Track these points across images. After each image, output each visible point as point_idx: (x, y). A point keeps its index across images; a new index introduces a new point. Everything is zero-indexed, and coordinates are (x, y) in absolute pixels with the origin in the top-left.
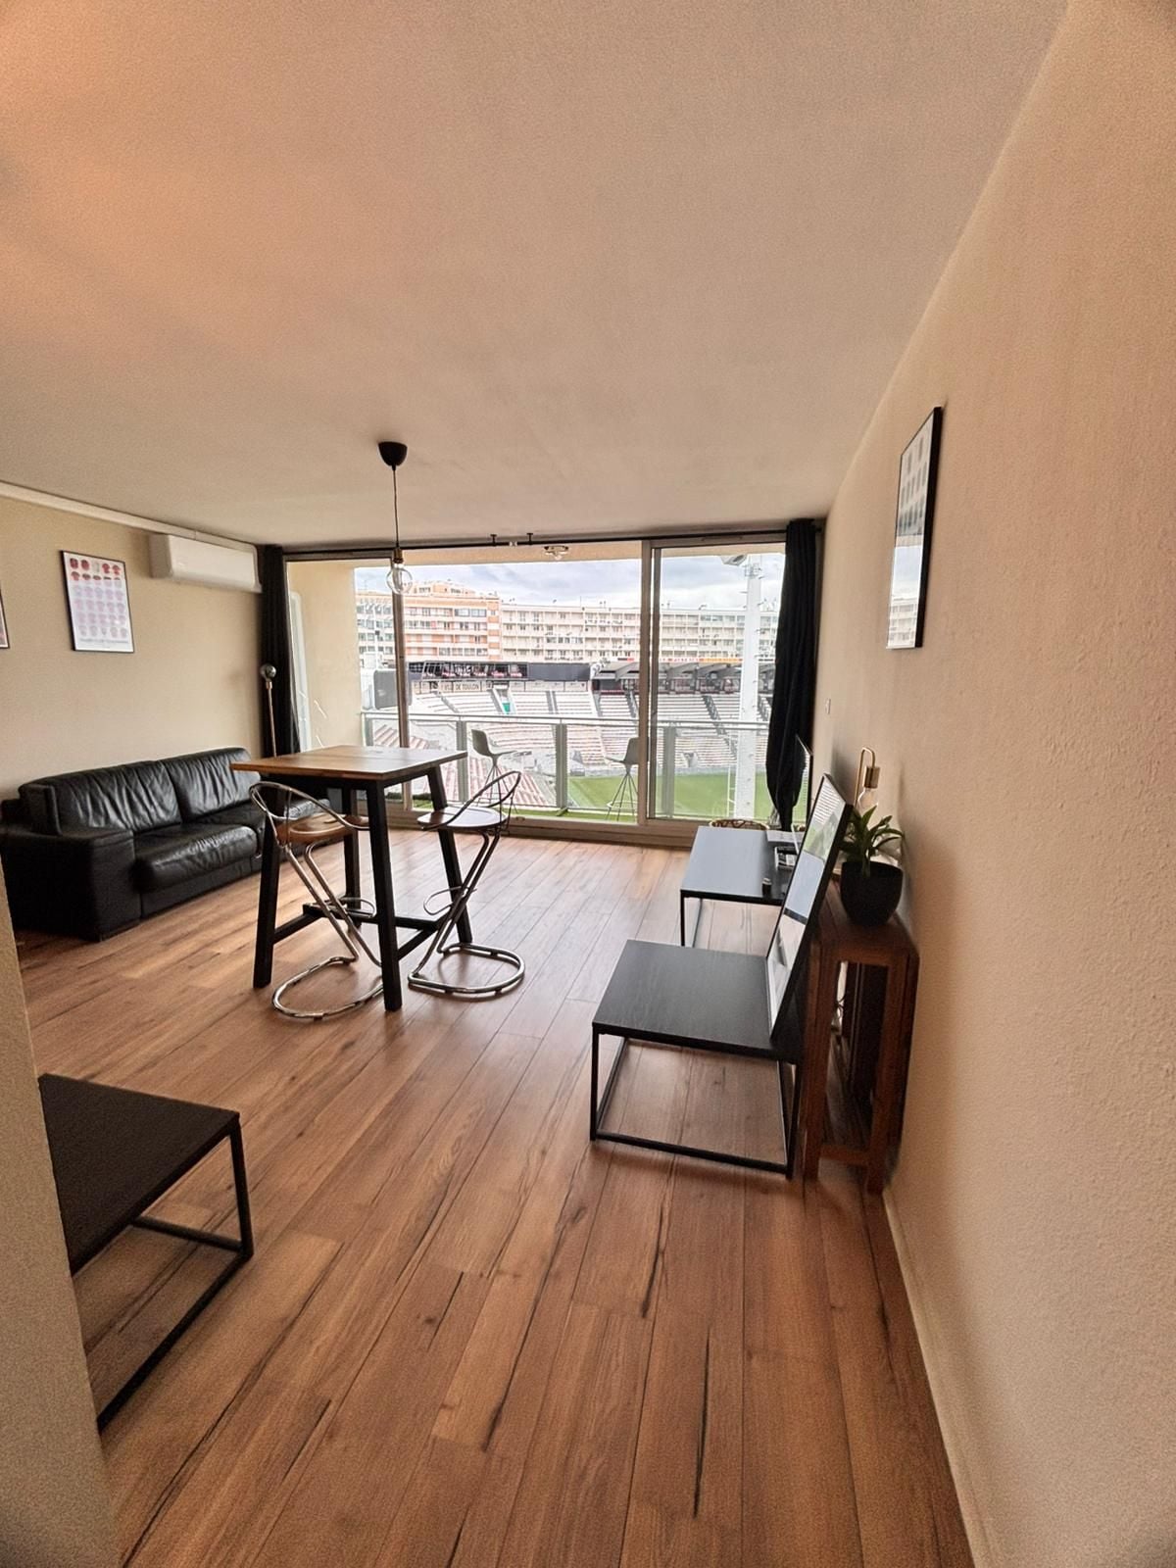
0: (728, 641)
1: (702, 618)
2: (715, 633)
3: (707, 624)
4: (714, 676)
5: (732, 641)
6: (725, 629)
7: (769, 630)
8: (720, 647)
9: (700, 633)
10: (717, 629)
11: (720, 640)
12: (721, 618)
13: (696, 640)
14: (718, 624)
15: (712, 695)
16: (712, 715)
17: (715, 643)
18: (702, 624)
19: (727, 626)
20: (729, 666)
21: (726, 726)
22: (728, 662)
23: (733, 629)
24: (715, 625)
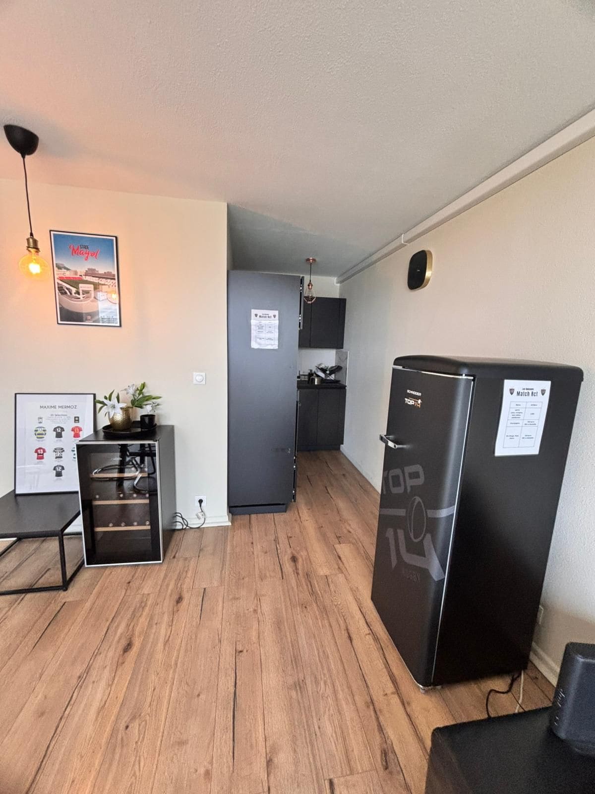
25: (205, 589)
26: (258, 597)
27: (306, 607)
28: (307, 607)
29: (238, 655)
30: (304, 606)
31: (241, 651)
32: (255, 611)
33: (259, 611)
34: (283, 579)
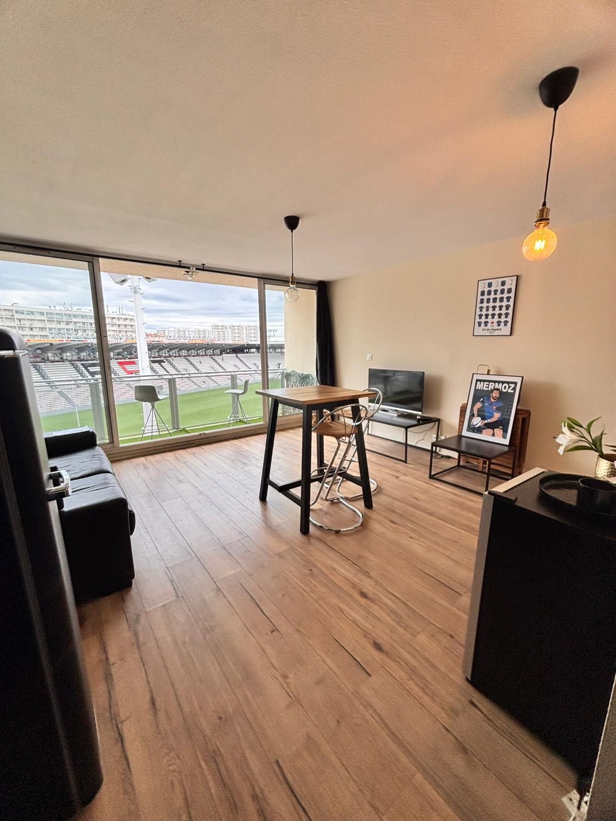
0: (42, 328)
1: (17, 312)
2: (30, 323)
3: (22, 316)
4: (39, 351)
5: (45, 328)
6: (38, 320)
7: (71, 322)
8: (35, 332)
9: (17, 322)
10: (32, 320)
11: (36, 328)
12: (33, 313)
13: (15, 327)
14: (32, 317)
15: (40, 364)
16: (43, 377)
17: (32, 329)
18: (17, 316)
19: (38, 318)
20: (51, 344)
21: (57, 383)
22: (51, 342)
23: (44, 320)
24: (29, 317)
25: (370, 675)
26: (295, 701)
27: (220, 718)
28: (218, 721)
29: (273, 628)
30: (223, 720)
31: (272, 632)
32: (285, 677)
33: (281, 679)
34: (277, 762)
